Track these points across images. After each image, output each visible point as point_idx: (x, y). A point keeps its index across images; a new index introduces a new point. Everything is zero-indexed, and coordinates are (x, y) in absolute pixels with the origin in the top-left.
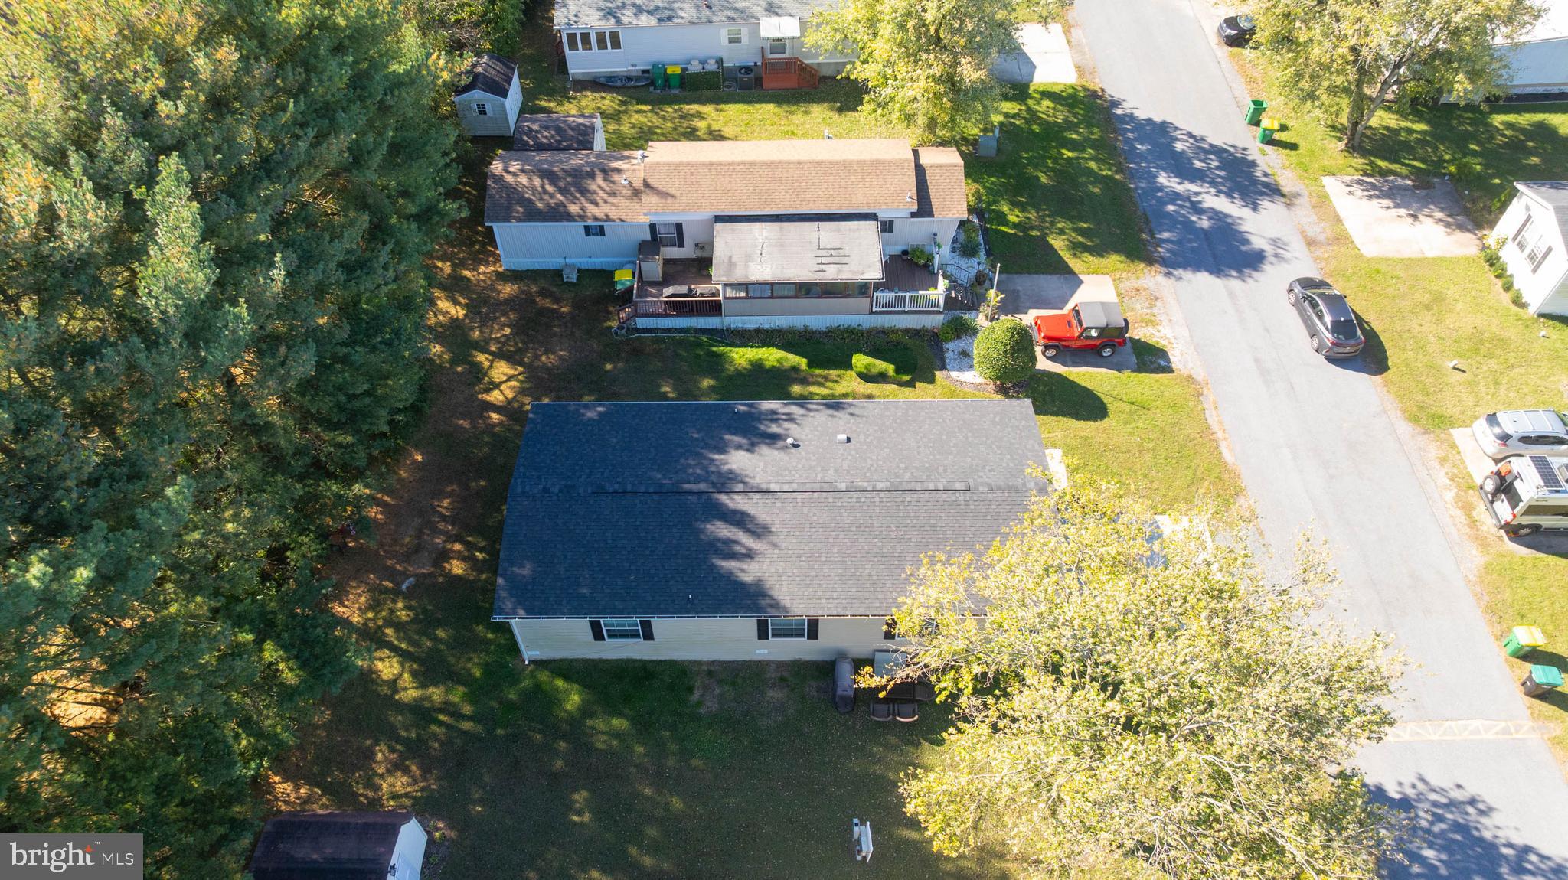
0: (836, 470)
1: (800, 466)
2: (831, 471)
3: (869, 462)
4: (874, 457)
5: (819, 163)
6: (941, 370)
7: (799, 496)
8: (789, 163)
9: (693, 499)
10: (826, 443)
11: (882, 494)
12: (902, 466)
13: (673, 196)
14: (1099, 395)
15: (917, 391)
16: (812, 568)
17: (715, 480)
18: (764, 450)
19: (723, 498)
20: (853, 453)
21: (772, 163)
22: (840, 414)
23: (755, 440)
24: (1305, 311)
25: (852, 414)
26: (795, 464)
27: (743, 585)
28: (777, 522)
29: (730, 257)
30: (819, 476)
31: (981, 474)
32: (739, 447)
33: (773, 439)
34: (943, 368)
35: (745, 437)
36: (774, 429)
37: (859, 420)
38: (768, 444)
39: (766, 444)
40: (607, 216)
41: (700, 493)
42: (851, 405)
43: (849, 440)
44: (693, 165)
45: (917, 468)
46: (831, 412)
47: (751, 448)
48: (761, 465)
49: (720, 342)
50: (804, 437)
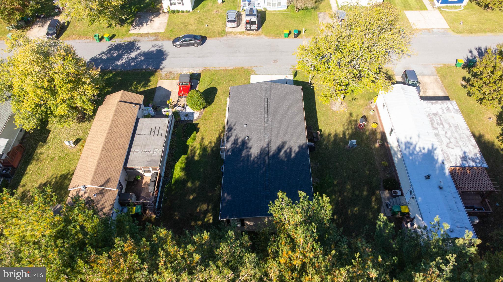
1: (258, 135)
2: (260, 128)
4: (254, 118)
5: (110, 128)
6: (193, 121)
7: (270, 135)
8: (107, 137)
9: (271, 162)
10: (247, 130)
11: (269, 116)
12: (257, 112)
13: (109, 179)
14: (208, 88)
15: (201, 127)
16: (292, 135)
17: (264, 156)
19: (271, 154)
20: (251, 123)
21: (105, 142)
22: (234, 128)
23: (245, 148)
24: (186, 44)
25: (234, 125)
26: (256, 137)
27: (299, 151)
28: (278, 141)
29: (148, 161)
30: (262, 130)
31: (261, 96)
34: (192, 121)
36: (240, 144)
37: (237, 123)
39: (247, 145)
40: (111, 205)
41: (269, 160)
44: (97, 168)
45: (259, 109)
46: (232, 130)
47: (249, 148)
48: (257, 145)
49: (170, 181)
50: (244, 136)
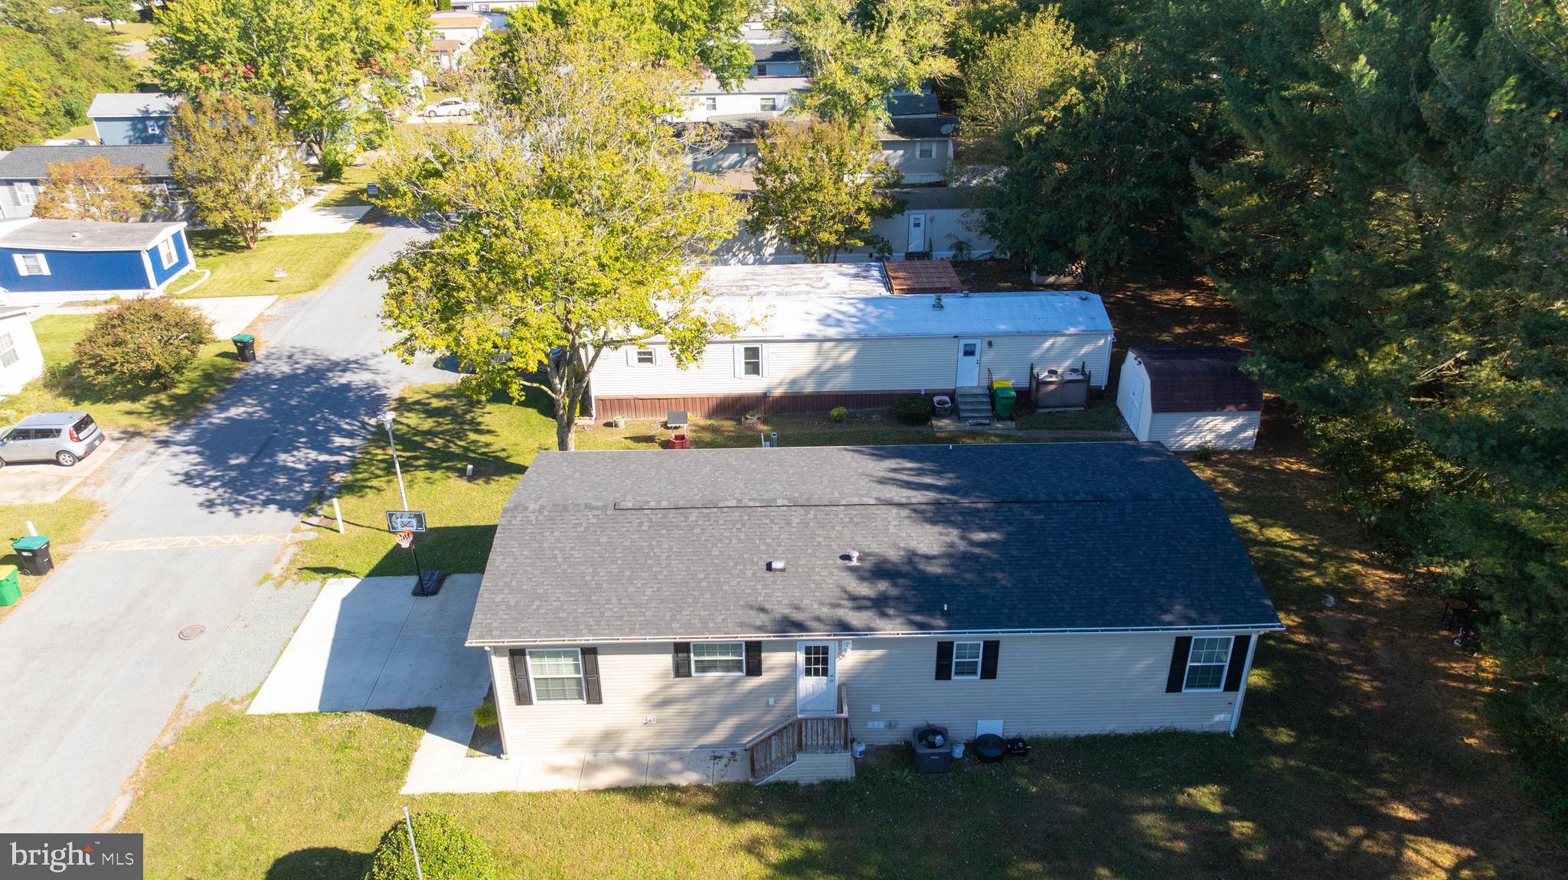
0: (789, 523)
1: (838, 528)
2: (795, 521)
3: (742, 536)
4: (735, 541)
10: (803, 562)
12: (697, 531)
18: (893, 555)
20: (763, 548)
22: (782, 610)
23: (908, 568)
25: (762, 610)
26: (846, 531)
30: (811, 516)
31: (594, 521)
32: (929, 558)
33: (880, 570)
35: (922, 572)
36: (883, 586)
37: (751, 600)
38: (885, 561)
39: (892, 563)
42: (761, 629)
43: (769, 567)
45: (678, 527)
46: (797, 616)
47: (912, 557)
48: (892, 529)
50: (836, 572)
